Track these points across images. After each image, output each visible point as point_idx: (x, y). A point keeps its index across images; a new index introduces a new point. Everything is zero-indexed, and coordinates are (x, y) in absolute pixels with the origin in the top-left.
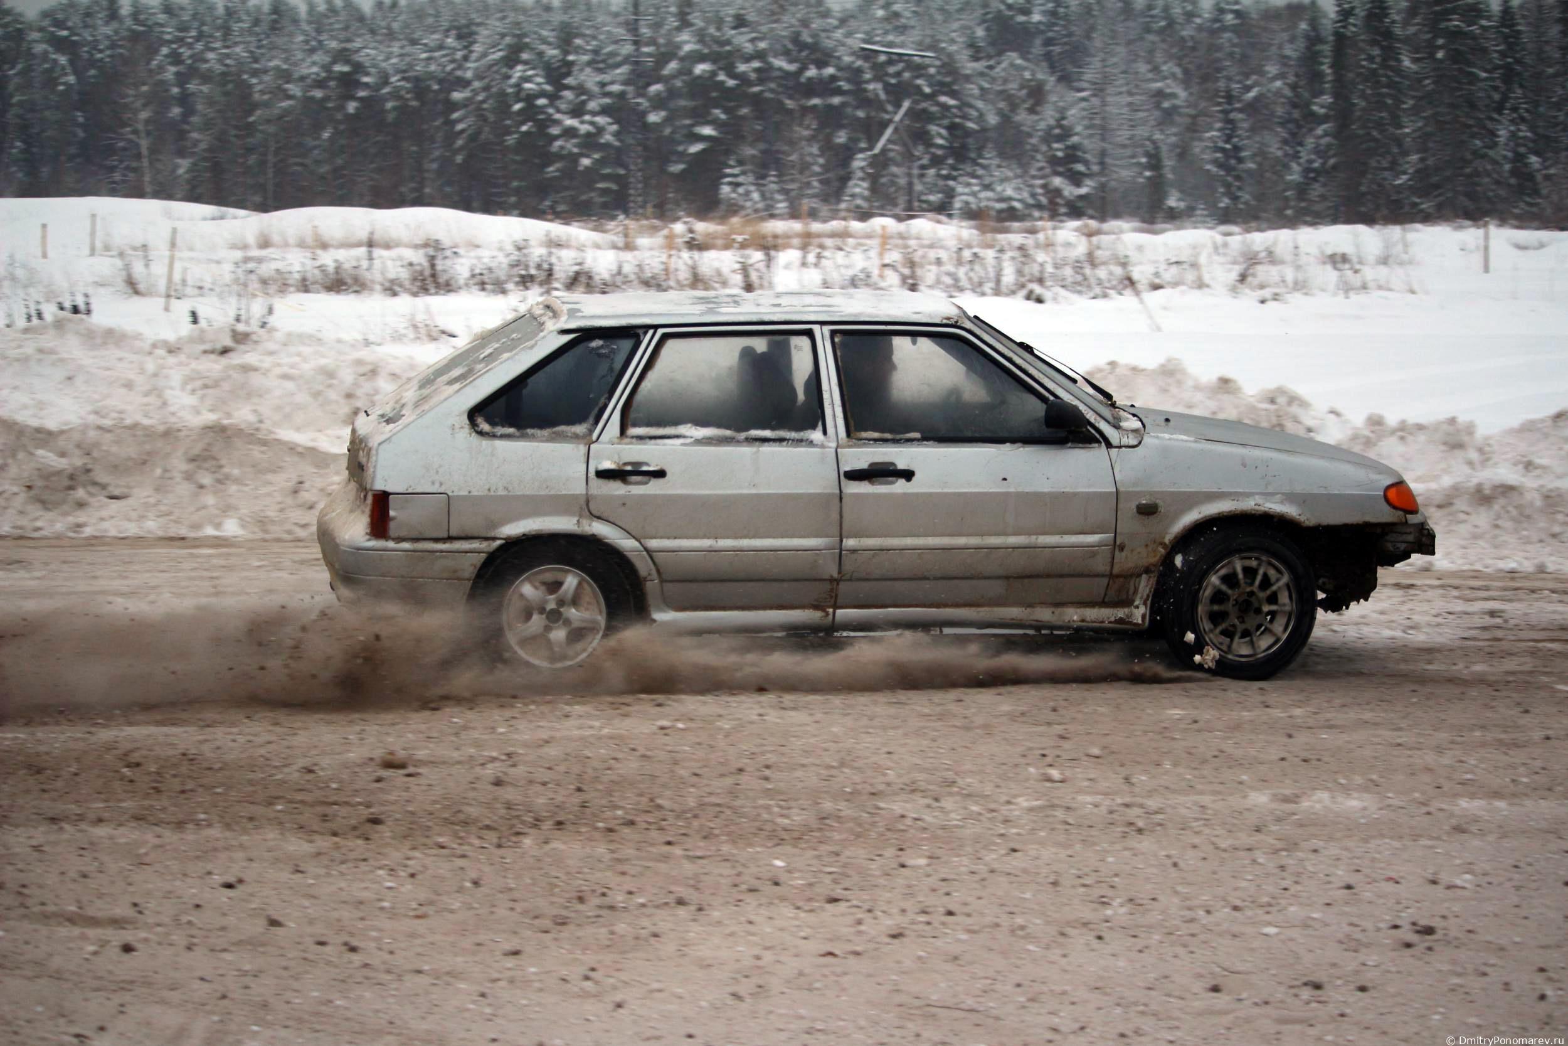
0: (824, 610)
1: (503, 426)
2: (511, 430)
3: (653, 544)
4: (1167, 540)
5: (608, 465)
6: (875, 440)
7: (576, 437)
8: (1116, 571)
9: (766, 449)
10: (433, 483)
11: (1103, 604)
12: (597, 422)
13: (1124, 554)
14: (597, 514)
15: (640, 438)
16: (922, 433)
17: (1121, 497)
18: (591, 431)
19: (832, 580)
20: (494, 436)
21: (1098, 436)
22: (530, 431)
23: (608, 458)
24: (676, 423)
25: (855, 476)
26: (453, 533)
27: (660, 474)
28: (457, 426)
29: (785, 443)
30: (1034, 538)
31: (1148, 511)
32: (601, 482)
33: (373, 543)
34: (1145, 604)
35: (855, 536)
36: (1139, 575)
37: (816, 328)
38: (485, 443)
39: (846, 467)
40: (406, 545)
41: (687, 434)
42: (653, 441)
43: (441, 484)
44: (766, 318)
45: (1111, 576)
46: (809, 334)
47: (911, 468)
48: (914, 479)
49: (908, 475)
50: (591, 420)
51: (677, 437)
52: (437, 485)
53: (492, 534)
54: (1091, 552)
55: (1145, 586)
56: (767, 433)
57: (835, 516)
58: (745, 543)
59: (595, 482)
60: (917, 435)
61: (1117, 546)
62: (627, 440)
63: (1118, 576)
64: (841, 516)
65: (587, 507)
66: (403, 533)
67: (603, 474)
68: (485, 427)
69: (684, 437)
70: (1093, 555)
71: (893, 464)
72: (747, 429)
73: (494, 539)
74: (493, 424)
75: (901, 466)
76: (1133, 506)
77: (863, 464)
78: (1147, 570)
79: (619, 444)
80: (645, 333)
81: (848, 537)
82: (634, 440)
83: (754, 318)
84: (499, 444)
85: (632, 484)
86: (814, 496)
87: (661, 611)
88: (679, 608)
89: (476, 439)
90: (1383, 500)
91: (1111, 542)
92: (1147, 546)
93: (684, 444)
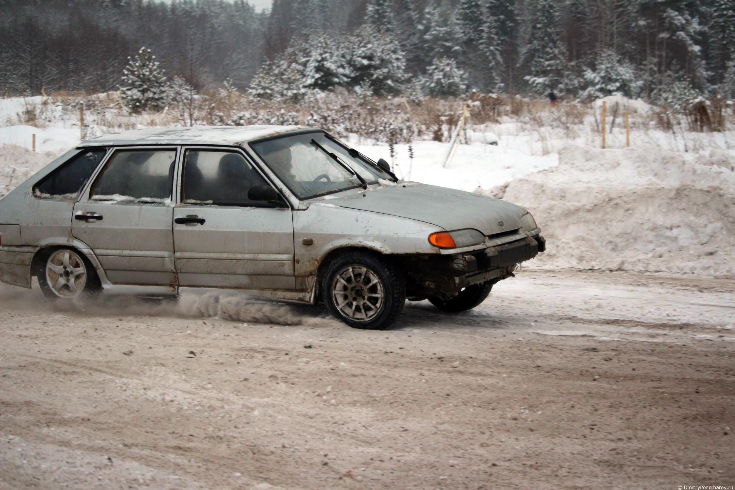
0: (174, 287)
1: (45, 193)
2: (48, 195)
3: (98, 251)
4: (318, 259)
5: (79, 213)
6: (192, 204)
7: (71, 199)
8: (296, 273)
9: (145, 207)
10: (14, 219)
11: (295, 290)
12: (80, 192)
13: (299, 265)
14: (76, 236)
15: (96, 200)
16: (213, 201)
17: (295, 235)
18: (78, 196)
19: (173, 272)
20: (41, 198)
21: (288, 204)
22: (55, 196)
23: (81, 209)
24: (113, 193)
25: (180, 221)
26: (22, 243)
27: (100, 218)
28: (28, 192)
29: (155, 204)
30: (256, 255)
31: (308, 243)
32: (77, 221)
34: (312, 291)
35: (181, 251)
36: (308, 276)
37: (179, 147)
38: (36, 201)
39: (176, 217)
40: (6, 248)
41: (116, 199)
42: (101, 202)
43: (18, 220)
44: (159, 143)
45: (296, 276)
46: (175, 150)
47: (204, 219)
48: (205, 224)
49: (202, 221)
51: (111, 200)
52: (16, 220)
53: (35, 244)
54: (282, 263)
55: (312, 281)
56: (148, 199)
57: (171, 241)
58: (135, 253)
59: (75, 221)
60: (211, 202)
61: (295, 261)
62: (90, 201)
63: (298, 276)
64: (174, 242)
65: (71, 233)
66: (6, 243)
67: (78, 217)
68: (38, 193)
69: (114, 200)
70: (284, 265)
71: (197, 216)
72: (141, 197)
73: (36, 246)
74: (42, 192)
75: (200, 217)
76: (301, 240)
77: (184, 216)
78: (311, 274)
79: (87, 203)
80: (109, 149)
81: (177, 252)
82: (94, 201)
83: (154, 143)
84: (41, 201)
85: (89, 222)
86: (161, 231)
87: (106, 283)
88: (115, 283)
89: (33, 198)
90: (427, 242)
91: (292, 259)
92: (309, 261)
93: (113, 204)
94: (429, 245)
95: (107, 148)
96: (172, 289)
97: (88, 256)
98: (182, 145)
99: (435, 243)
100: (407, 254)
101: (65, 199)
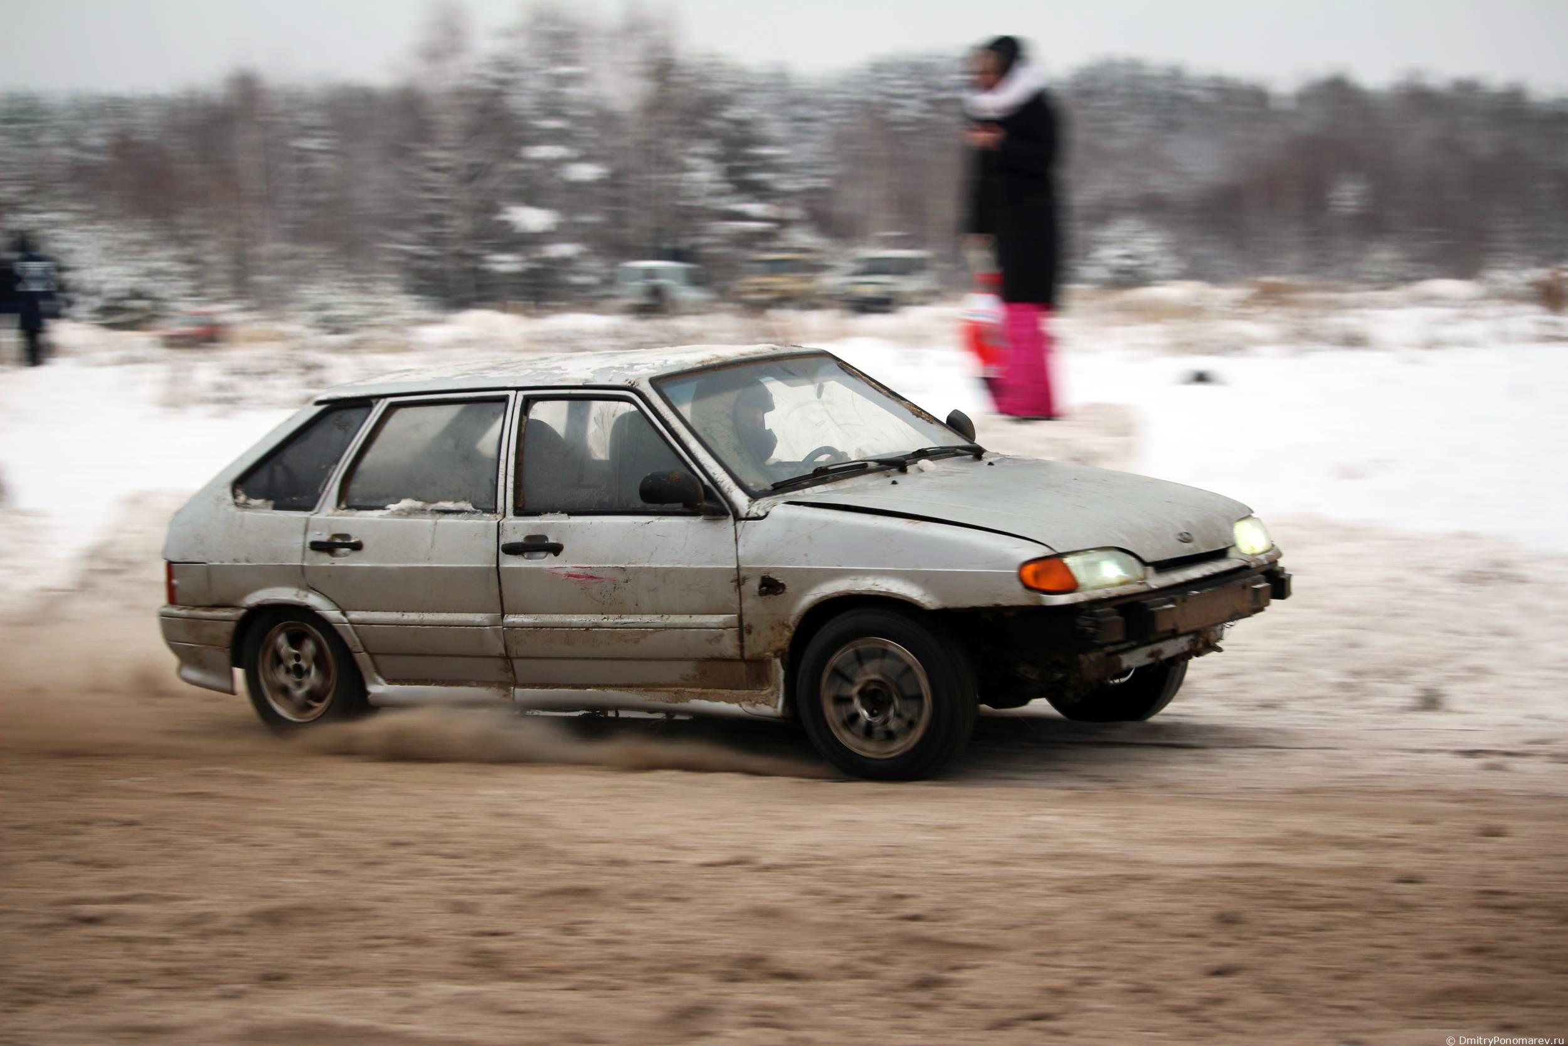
0: (506, 689)
1: (255, 498)
2: (259, 502)
3: (354, 615)
4: (790, 623)
5: (320, 537)
8: (747, 655)
9: (443, 519)
12: (322, 494)
13: (752, 636)
17: (743, 574)
18: (316, 502)
20: (246, 508)
21: (727, 506)
23: (322, 530)
25: (513, 550)
27: (357, 547)
28: (222, 497)
29: (460, 516)
31: (769, 589)
32: (314, 554)
33: (169, 610)
35: (513, 612)
36: (771, 661)
37: (512, 393)
38: (239, 512)
39: (505, 540)
40: (186, 612)
43: (203, 554)
45: (745, 661)
46: (504, 400)
47: (561, 543)
48: (562, 554)
49: (556, 549)
51: (379, 508)
52: (200, 555)
53: (239, 603)
54: (716, 634)
55: (778, 672)
56: (450, 505)
57: (495, 592)
58: (429, 617)
59: (311, 553)
61: (743, 630)
62: (339, 512)
63: (750, 661)
64: (501, 592)
65: (301, 577)
66: (184, 601)
67: (317, 546)
68: (242, 498)
69: (384, 508)
70: (718, 638)
71: (546, 538)
72: (436, 502)
73: (240, 608)
74: (249, 495)
75: (553, 539)
76: (755, 581)
77: (519, 538)
78: (778, 655)
79: (333, 515)
80: (377, 403)
81: (507, 613)
84: (248, 513)
85: (337, 556)
86: (476, 570)
87: (376, 682)
88: (391, 681)
89: (233, 509)
90: (1016, 581)
91: (736, 624)
92: (773, 628)
93: (381, 516)
94: (1018, 587)
95: (374, 401)
96: (501, 692)
97: (336, 626)
98: (518, 389)
99: (1032, 583)
100: (974, 608)
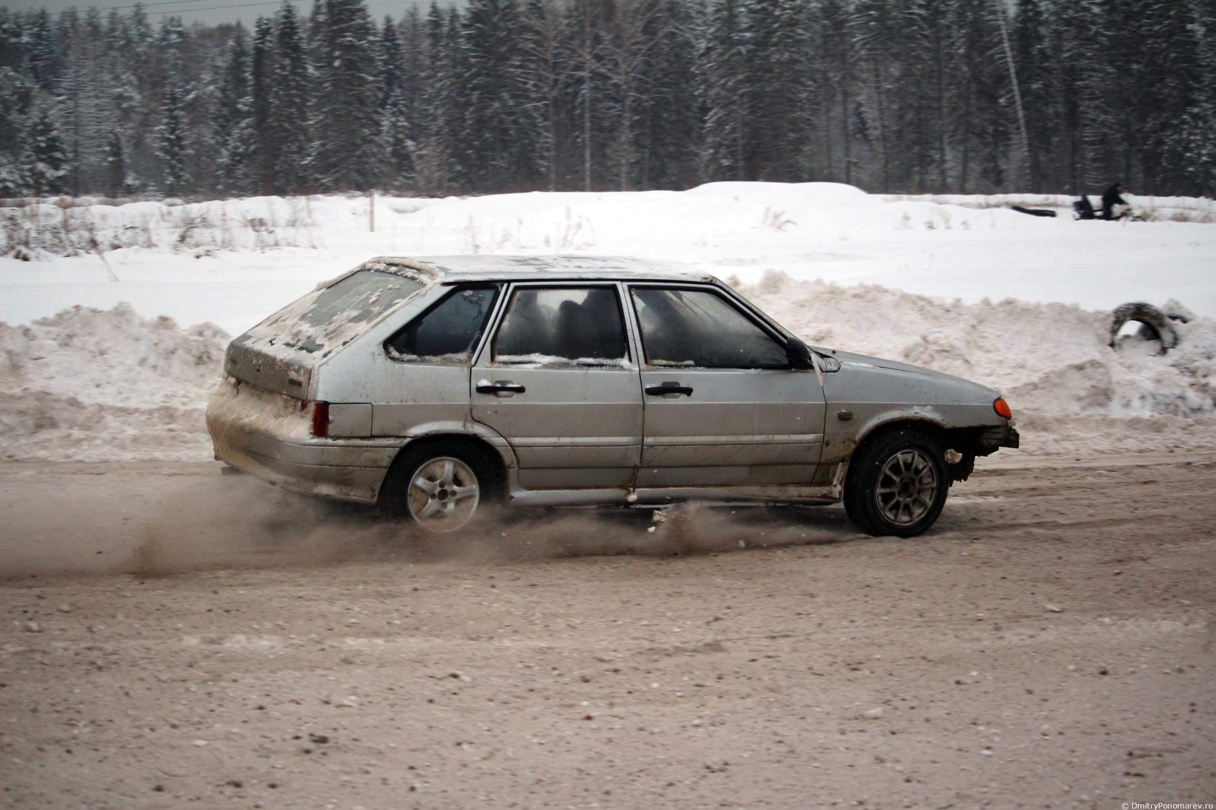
0: (627, 489)
1: (408, 354)
2: (414, 357)
4: (857, 439)
5: (484, 383)
6: (665, 366)
7: (460, 362)
8: (823, 460)
9: (592, 371)
10: (361, 396)
11: (811, 484)
12: (474, 351)
13: (828, 448)
14: (477, 419)
15: (504, 363)
16: (695, 361)
17: (829, 408)
18: (470, 358)
19: (636, 468)
20: (403, 361)
22: (427, 358)
23: (485, 378)
24: (528, 352)
25: (652, 392)
26: (375, 433)
27: (521, 390)
28: (376, 353)
29: (604, 368)
30: (771, 436)
31: (845, 418)
32: (481, 395)
33: (316, 440)
34: (841, 483)
35: (652, 436)
36: (837, 464)
37: (618, 284)
38: (397, 366)
39: (647, 386)
40: (341, 442)
41: (537, 360)
42: (514, 366)
43: (367, 396)
44: (584, 276)
45: (819, 464)
46: (614, 288)
47: (690, 386)
48: (693, 394)
49: (688, 391)
50: (469, 349)
51: (529, 362)
52: (364, 397)
53: (403, 434)
54: (808, 446)
55: (840, 471)
56: (591, 360)
57: (640, 421)
58: (579, 440)
59: (476, 396)
60: (691, 362)
61: (824, 443)
62: (496, 365)
63: (824, 464)
64: (643, 421)
65: (470, 414)
66: (338, 433)
67: (482, 390)
68: (395, 354)
69: (535, 363)
70: (809, 449)
71: (678, 383)
72: (577, 358)
73: (405, 437)
74: (401, 352)
75: (683, 384)
76: (836, 413)
78: (843, 460)
79: (491, 367)
81: (648, 436)
82: (501, 365)
83: (575, 276)
84: (407, 367)
85: (501, 397)
86: (625, 406)
88: (530, 488)
89: (389, 363)
90: (993, 410)
91: (821, 440)
92: (844, 442)
93: (536, 368)
94: (995, 415)
95: (498, 284)
96: (624, 492)
97: (499, 449)
98: (622, 281)
100: (970, 428)
101: (451, 362)
